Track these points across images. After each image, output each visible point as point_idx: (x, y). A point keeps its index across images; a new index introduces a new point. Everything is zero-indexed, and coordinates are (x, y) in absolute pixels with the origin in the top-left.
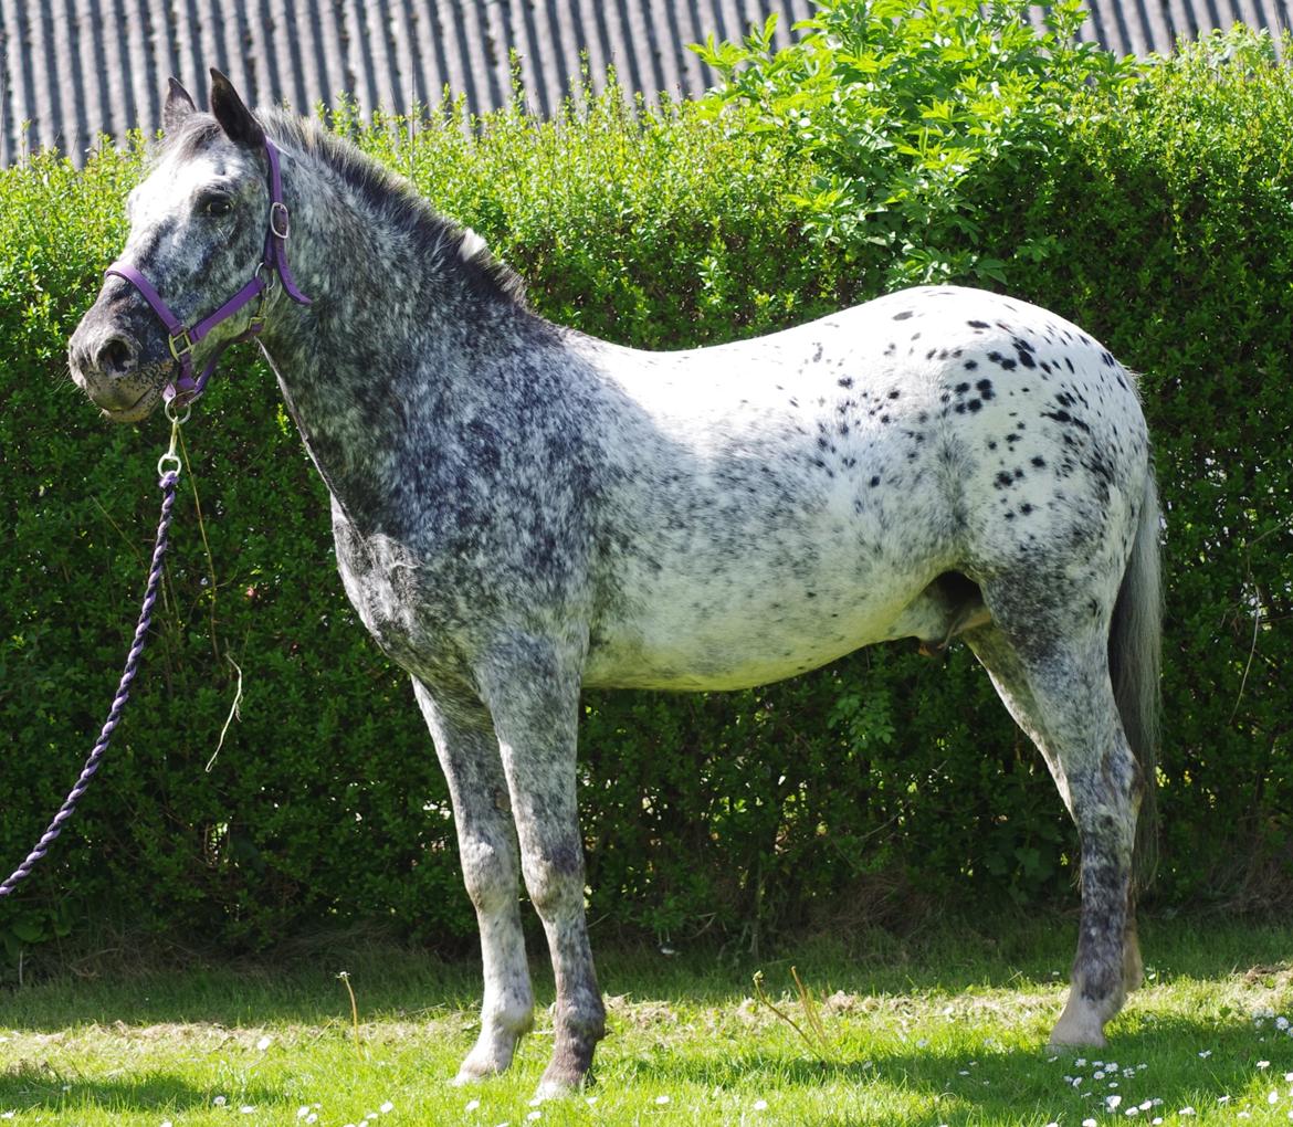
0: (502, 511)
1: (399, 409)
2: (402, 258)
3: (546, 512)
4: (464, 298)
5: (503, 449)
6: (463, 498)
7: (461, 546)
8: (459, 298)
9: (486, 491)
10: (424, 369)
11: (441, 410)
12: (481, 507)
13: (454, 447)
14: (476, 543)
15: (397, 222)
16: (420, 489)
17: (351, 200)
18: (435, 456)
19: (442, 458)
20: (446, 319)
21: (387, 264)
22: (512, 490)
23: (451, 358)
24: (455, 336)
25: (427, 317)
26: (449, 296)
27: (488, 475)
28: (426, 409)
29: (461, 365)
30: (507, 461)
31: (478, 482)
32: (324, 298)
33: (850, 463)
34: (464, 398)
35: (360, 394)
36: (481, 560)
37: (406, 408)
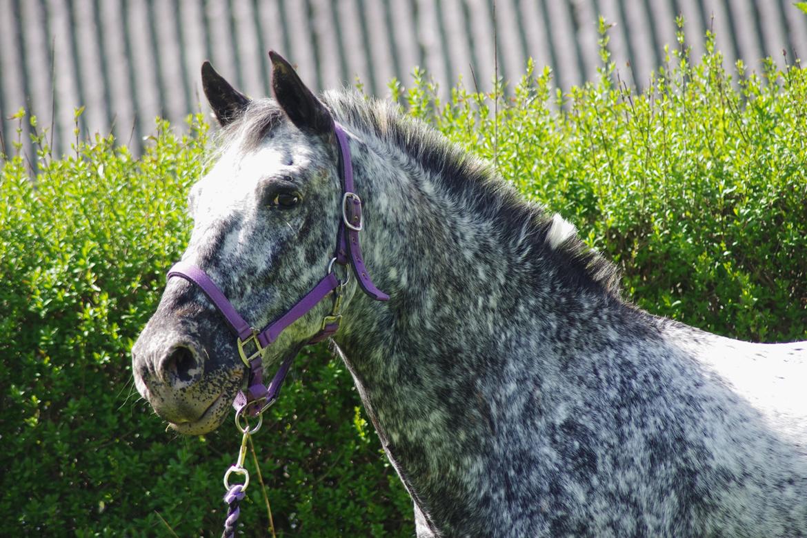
0: (601, 519)
1: (486, 410)
2: (485, 248)
3: (649, 519)
4: (553, 290)
5: (599, 452)
6: (557, 505)
8: (547, 289)
9: (582, 498)
10: (512, 367)
11: (531, 410)
12: (577, 515)
13: (547, 450)
15: (479, 209)
16: (510, 497)
17: (428, 187)
18: (526, 461)
19: (533, 462)
20: (534, 312)
21: (468, 255)
22: (610, 496)
23: (541, 354)
24: (544, 330)
25: (513, 310)
26: (537, 287)
27: (584, 480)
28: (515, 410)
29: (552, 362)
30: (604, 464)
31: (573, 488)
32: (402, 293)
34: (556, 396)
35: (443, 395)
37: (494, 410)
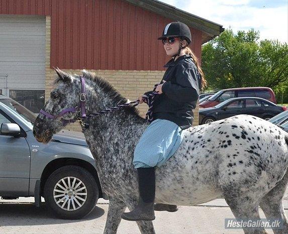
0: (118, 164)
1: (101, 138)
2: (109, 104)
3: (127, 164)
4: (123, 114)
5: (120, 149)
6: (111, 161)
7: (110, 172)
8: (121, 114)
9: (115, 160)
10: (109, 129)
11: (111, 139)
12: (114, 163)
13: (112, 148)
14: (113, 172)
15: (110, 96)
16: (105, 157)
17: (99, 91)
18: (108, 150)
19: (109, 151)
20: (117, 118)
21: (105, 105)
22: (120, 159)
23: (116, 128)
24: (118, 122)
25: (112, 117)
26: (119, 113)
27: (116, 155)
28: (108, 139)
29: (117, 129)
30: (120, 153)
31: (114, 157)
33: (192, 157)
34: (116, 136)
36: (114, 176)
37: (103, 138)
